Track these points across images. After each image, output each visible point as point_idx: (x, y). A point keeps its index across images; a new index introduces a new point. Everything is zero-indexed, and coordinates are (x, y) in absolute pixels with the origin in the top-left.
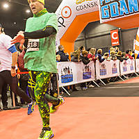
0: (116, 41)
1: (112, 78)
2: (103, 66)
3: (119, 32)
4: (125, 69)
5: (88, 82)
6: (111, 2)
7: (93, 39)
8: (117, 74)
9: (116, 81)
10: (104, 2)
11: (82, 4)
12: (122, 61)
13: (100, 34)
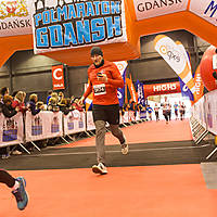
0: (59, 82)
1: (50, 139)
2: (38, 120)
4: (71, 126)
7: (24, 77)
8: (60, 134)
10: (40, 22)
12: (66, 114)
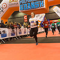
0: (26, 20)
2: (20, 30)
6: (24, 3)
7: (16, 18)
8: (26, 34)
9: (25, 37)
10: (21, 3)
12: (28, 28)
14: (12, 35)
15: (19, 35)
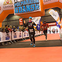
0: (21, 23)
1: (19, 39)
2: (15, 34)
3: (23, 19)
4: (25, 35)
5: (8, 41)
7: (11, 22)
8: (22, 38)
11: (6, 5)
13: (15, 20)
14: (7, 39)
15: (13, 39)
